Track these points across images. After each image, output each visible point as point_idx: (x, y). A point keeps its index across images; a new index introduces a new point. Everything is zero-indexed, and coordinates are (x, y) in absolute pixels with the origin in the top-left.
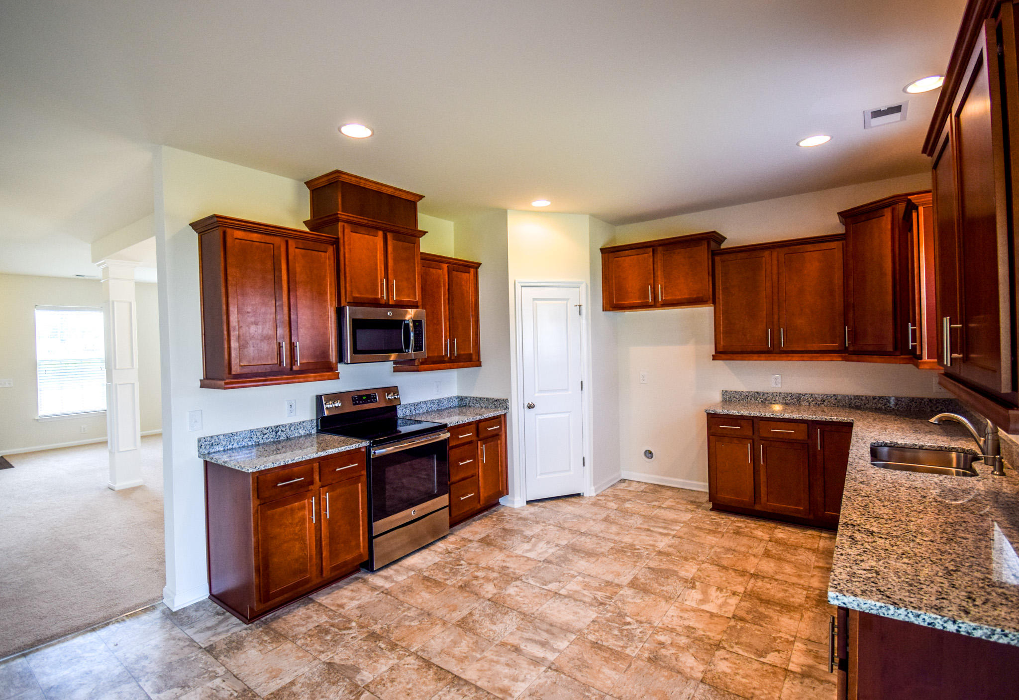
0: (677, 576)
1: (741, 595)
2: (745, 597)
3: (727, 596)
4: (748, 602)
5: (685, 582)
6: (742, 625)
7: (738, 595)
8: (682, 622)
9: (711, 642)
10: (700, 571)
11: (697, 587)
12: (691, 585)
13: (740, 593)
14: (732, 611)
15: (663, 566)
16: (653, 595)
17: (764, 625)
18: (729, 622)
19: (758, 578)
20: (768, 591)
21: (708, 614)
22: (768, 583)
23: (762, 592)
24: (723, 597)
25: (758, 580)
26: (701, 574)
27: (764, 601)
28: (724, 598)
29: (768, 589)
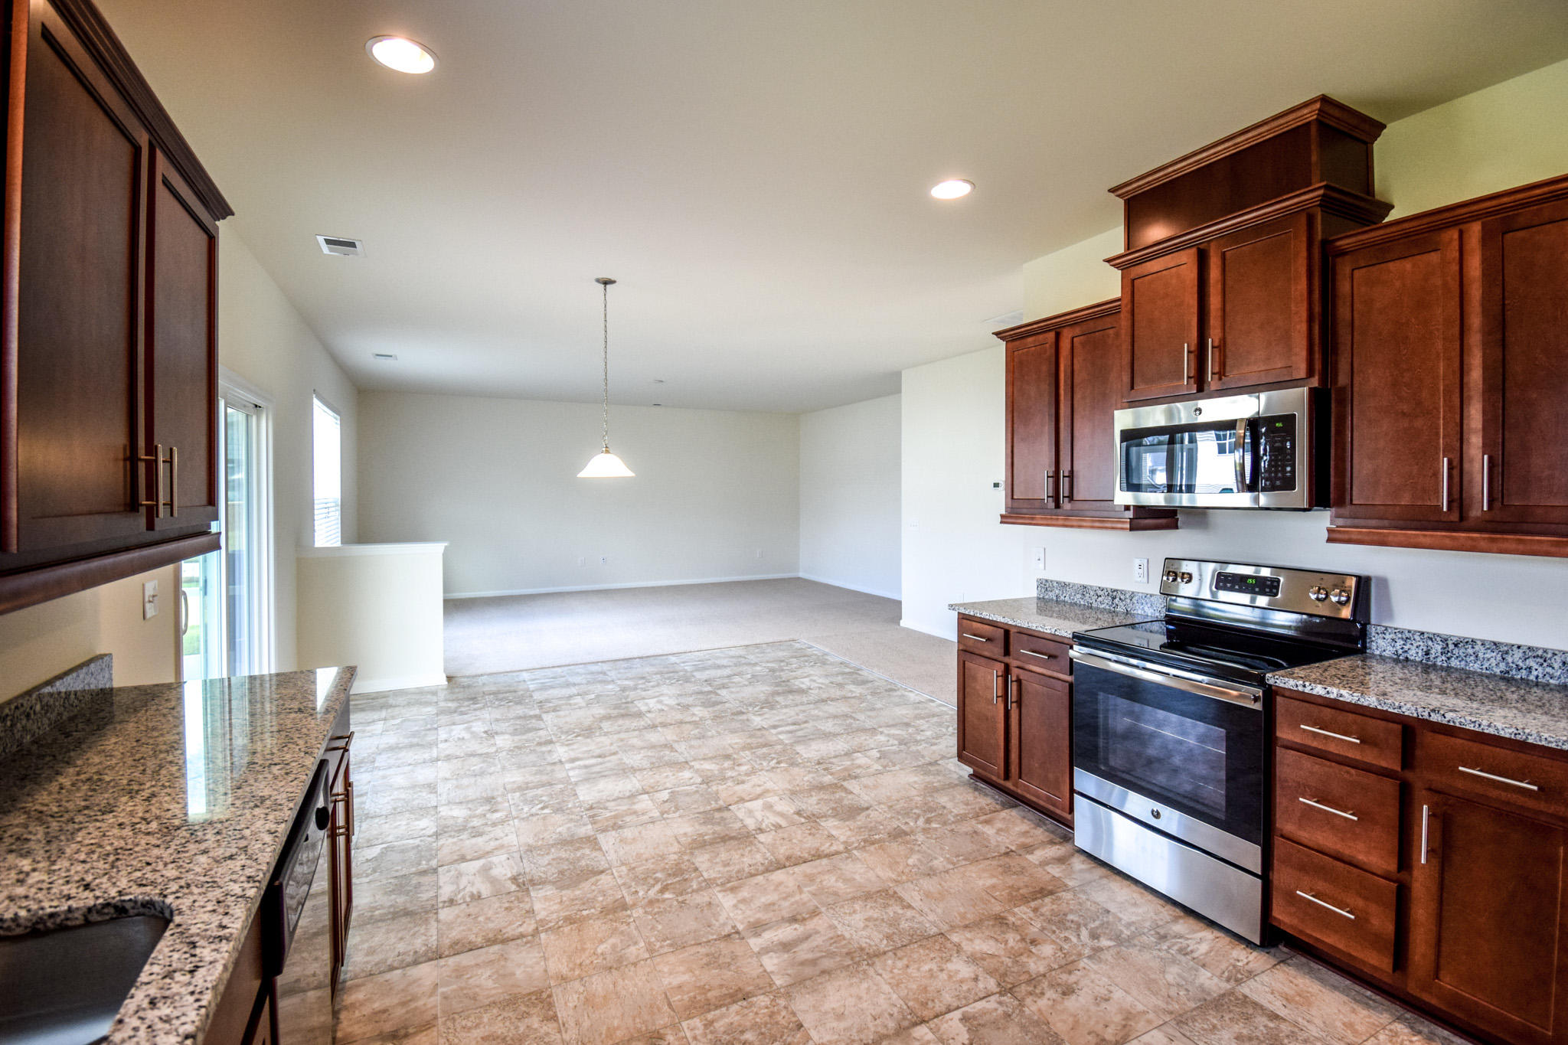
0: (554, 883)
1: (441, 905)
2: (433, 905)
3: (459, 892)
4: (425, 899)
5: (531, 881)
6: (419, 867)
7: (445, 902)
8: (492, 835)
9: (447, 835)
10: (527, 912)
11: (509, 882)
12: (521, 881)
13: (443, 907)
14: (441, 877)
15: (586, 886)
16: (551, 842)
17: (392, 881)
18: (438, 861)
19: (426, 953)
20: (400, 935)
21: (468, 857)
22: (404, 954)
23: (411, 929)
24: (464, 888)
25: (424, 949)
26: (521, 905)
27: (402, 913)
28: (462, 887)
29: (401, 939)
